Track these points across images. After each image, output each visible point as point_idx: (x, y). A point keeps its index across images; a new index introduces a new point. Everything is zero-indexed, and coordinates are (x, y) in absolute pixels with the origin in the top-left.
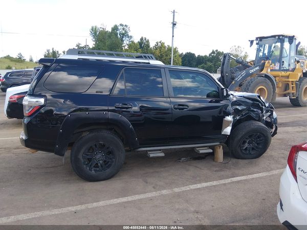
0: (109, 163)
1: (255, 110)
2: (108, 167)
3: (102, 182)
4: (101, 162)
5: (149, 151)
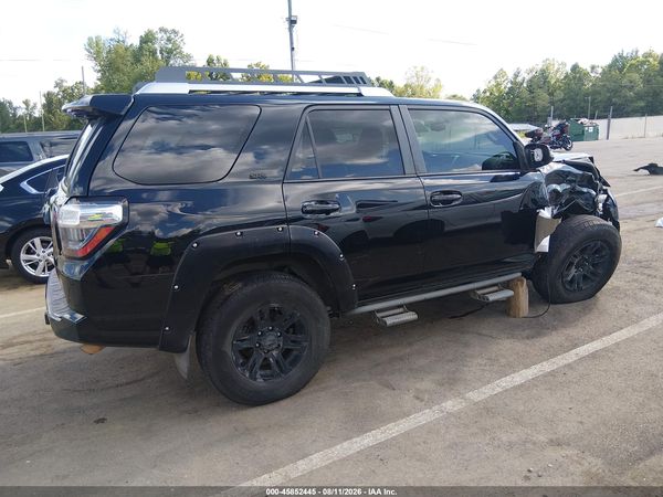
0: (295, 353)
1: (585, 190)
2: (294, 363)
3: (283, 403)
4: (274, 353)
5: (379, 311)
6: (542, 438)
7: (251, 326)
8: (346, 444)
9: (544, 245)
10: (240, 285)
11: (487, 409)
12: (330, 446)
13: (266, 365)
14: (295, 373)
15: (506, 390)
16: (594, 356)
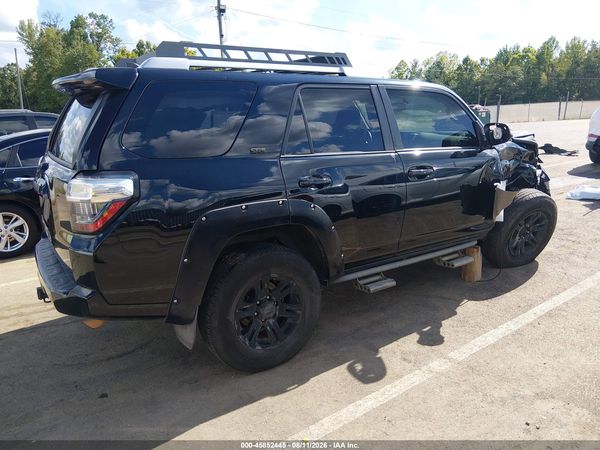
0: (289, 321)
1: (527, 165)
2: (288, 331)
4: (271, 321)
5: (360, 279)
6: (529, 392)
7: (251, 296)
8: (351, 407)
9: (500, 217)
10: (243, 255)
11: (470, 367)
12: (337, 410)
13: (263, 334)
14: (290, 340)
15: (484, 349)
16: (549, 315)
